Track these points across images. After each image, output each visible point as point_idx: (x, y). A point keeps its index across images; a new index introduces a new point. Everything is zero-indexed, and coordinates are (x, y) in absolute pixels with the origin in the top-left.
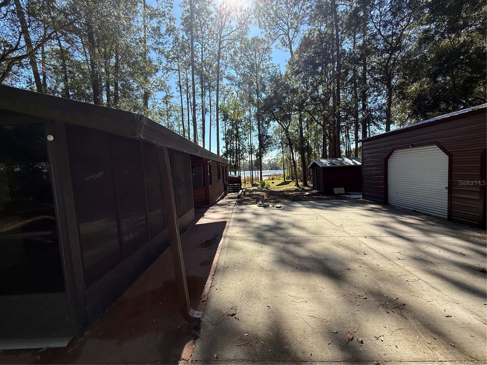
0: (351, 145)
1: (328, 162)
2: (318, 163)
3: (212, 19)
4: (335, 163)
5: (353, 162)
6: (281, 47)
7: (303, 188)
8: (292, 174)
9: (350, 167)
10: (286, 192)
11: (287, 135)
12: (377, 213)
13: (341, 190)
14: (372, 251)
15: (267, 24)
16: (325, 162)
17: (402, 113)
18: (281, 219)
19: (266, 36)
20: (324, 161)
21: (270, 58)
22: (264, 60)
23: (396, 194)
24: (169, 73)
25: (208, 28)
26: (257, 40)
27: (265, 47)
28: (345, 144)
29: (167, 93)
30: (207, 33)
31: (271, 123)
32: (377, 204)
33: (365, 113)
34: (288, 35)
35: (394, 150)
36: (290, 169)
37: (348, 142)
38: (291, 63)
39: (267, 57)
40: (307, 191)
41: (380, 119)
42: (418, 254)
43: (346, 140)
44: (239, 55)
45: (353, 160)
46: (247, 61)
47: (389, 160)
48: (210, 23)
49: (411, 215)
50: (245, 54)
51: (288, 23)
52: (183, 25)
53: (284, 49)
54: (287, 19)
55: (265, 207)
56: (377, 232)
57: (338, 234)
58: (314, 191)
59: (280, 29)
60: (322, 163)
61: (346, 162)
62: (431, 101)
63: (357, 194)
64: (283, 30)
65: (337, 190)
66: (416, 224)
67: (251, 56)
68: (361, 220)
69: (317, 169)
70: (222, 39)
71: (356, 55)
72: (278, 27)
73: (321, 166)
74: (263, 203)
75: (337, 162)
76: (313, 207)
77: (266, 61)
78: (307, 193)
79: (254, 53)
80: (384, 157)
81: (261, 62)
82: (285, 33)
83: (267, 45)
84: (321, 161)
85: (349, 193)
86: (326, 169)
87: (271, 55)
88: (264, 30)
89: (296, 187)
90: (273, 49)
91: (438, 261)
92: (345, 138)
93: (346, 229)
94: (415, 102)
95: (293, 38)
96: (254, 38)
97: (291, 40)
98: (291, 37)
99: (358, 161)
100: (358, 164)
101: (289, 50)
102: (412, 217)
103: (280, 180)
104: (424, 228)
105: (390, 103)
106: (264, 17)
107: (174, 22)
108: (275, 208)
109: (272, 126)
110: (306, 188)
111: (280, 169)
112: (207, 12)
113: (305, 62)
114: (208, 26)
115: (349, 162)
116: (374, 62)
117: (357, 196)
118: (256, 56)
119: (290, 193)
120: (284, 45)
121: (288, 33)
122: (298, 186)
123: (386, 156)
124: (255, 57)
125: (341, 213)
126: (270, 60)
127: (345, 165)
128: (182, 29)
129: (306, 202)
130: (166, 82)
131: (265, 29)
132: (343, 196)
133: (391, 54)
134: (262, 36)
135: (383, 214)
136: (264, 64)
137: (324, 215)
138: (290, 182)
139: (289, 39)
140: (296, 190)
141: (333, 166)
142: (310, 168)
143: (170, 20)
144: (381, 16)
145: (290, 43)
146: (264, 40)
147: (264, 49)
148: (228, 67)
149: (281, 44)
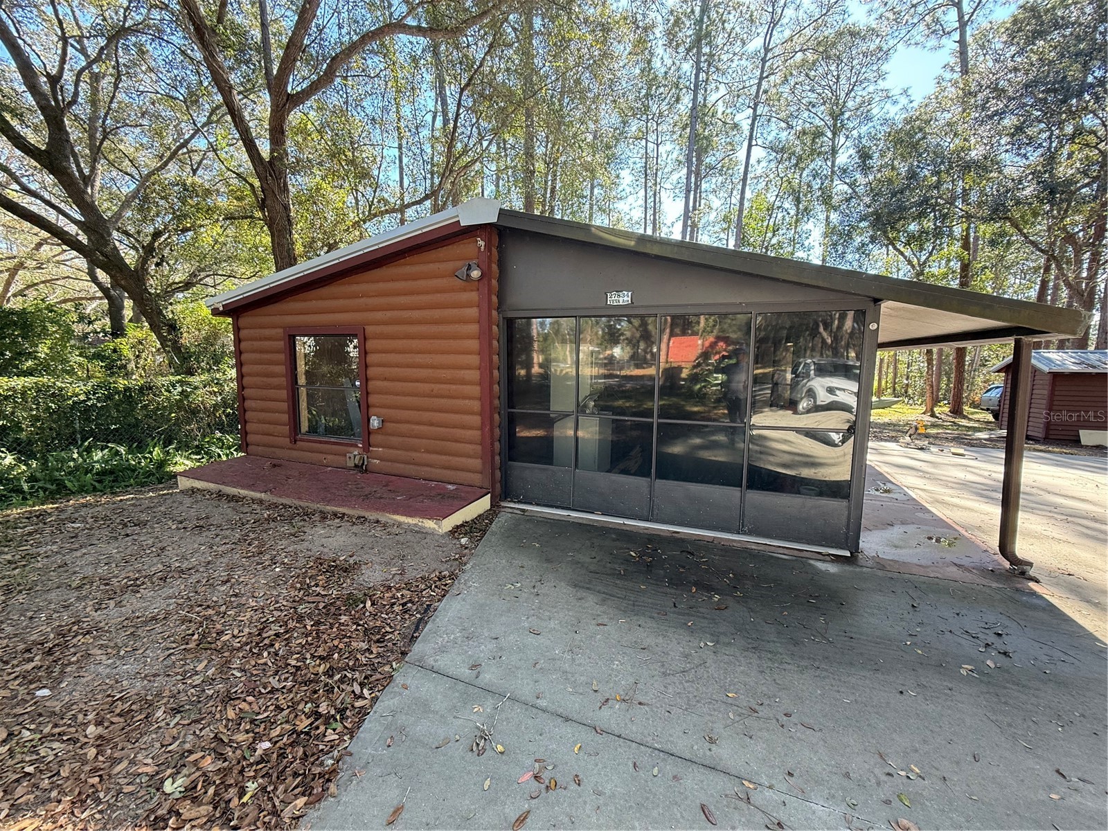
1: (1074, 360)
7: (955, 423)
16: (1061, 358)
20: (1056, 356)
21: (879, 77)
22: (862, 83)
25: (724, 29)
26: (850, 33)
27: (872, 47)
34: (960, 6)
39: (872, 75)
40: (977, 429)
55: (921, 449)
60: (1049, 359)
65: (1088, 437)
70: (770, 55)
74: (913, 442)
77: (865, 85)
78: (983, 436)
79: (833, 68)
81: (852, 90)
84: (1046, 355)
86: (1061, 376)
87: (885, 68)
89: (928, 418)
95: (974, 11)
96: (843, 30)
97: (966, 18)
101: (956, 45)
108: (953, 455)
118: (839, 74)
126: (880, 81)
138: (896, 402)
139: (961, 16)
141: (1090, 370)
142: (999, 370)
145: (963, 25)
146: (873, 30)
147: (865, 55)
148: (774, 120)
149: (927, 32)
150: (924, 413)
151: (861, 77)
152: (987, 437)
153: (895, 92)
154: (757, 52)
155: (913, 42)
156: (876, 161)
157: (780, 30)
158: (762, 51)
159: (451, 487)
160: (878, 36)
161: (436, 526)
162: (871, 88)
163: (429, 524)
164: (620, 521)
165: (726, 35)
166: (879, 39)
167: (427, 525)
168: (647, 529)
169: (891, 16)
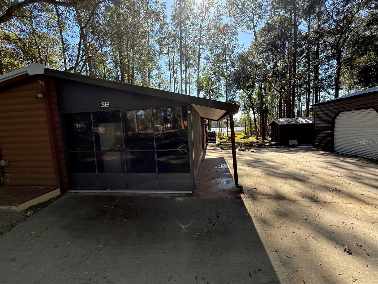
0: (302, 107)
1: (285, 121)
2: (276, 122)
3: (193, 13)
4: (291, 122)
5: (306, 121)
6: (246, 30)
7: (262, 141)
8: (251, 130)
9: (303, 124)
10: (249, 143)
11: (250, 100)
12: (325, 156)
13: (295, 142)
14: (322, 173)
15: (235, 13)
16: (283, 121)
17: (350, 79)
18: (257, 157)
19: (234, 22)
20: (281, 120)
21: (236, 40)
22: (232, 41)
23: (340, 144)
24: (160, 56)
25: (190, 20)
26: (227, 26)
27: (233, 31)
28: (297, 106)
29: (159, 71)
30: (189, 24)
31: (238, 91)
32: (325, 151)
33: (317, 82)
34: (253, 21)
35: (340, 112)
36: (250, 126)
37: (300, 104)
38: (256, 45)
39: (234, 39)
40: (267, 143)
41: (330, 86)
42: (352, 175)
43: (298, 103)
44: (212, 39)
45: (306, 119)
46: (218, 43)
47: (336, 119)
48: (192, 17)
49: (351, 158)
50: (216, 38)
51: (253, 11)
52: (173, 20)
53: (248, 31)
54: (252, 8)
55: (243, 151)
56: (325, 165)
57: (298, 165)
58: (273, 143)
59: (246, 17)
60: (280, 121)
61: (299, 121)
62: (375, 73)
63: (308, 145)
64: (249, 17)
65: (291, 142)
66: (354, 163)
67: (221, 38)
68: (313, 159)
69: (275, 126)
70: (202, 30)
71: (311, 38)
72: (245, 15)
73: (279, 124)
74: (241, 149)
75: (292, 121)
76: (277, 152)
77: (233, 42)
78: (267, 144)
79: (224, 36)
80: (331, 117)
81: (229, 43)
82: (250, 19)
83: (234, 30)
84: (279, 120)
85: (301, 144)
86: (283, 126)
87: (237, 37)
88: (232, 18)
89: (256, 140)
90: (240, 32)
91: (364, 178)
92: (297, 101)
93: (303, 163)
94: (360, 74)
95: (257, 23)
96: (225, 25)
97: (255, 25)
98: (255, 23)
99: (310, 120)
100: (310, 122)
101: (253, 33)
102: (352, 159)
103: (240, 135)
104: (360, 164)
105: (339, 74)
106: (234, 8)
107: (166, 19)
108: (250, 152)
109: (238, 94)
110: (265, 141)
111: (238, 127)
112: (190, 9)
113: (268, 44)
114: (190, 19)
115: (302, 120)
116: (327, 42)
117: (309, 146)
118: (225, 38)
119: (253, 144)
120: (249, 28)
121: (253, 19)
122: (258, 139)
123: (333, 117)
124: (225, 40)
125: (298, 155)
126: (237, 41)
127: (299, 123)
128: (171, 23)
129: (270, 149)
130: (158, 63)
131: (234, 17)
132: (297, 146)
133: (342, 35)
134: (230, 23)
135: (330, 157)
136: (232, 44)
137: (286, 156)
138: (250, 136)
139: (254, 24)
140: (257, 142)
141: (289, 124)
142: (270, 125)
143: (164, 18)
144: (334, 5)
145: (254, 27)
146: (233, 26)
147: (232, 33)
148: (206, 50)
149: (246, 28)
150: (256, 139)
151: (231, 40)
152: (268, 144)
153: (241, 45)
154: (199, 29)
155: (243, 31)
156: (236, 65)
157: (205, 22)
158: (200, 28)
159: (41, 187)
160: (234, 28)
161: (16, 209)
162: (235, 43)
163: (14, 208)
164: (115, 192)
165: (191, 22)
166: (235, 28)
167: (13, 209)
168: (123, 193)
169: (236, 22)
